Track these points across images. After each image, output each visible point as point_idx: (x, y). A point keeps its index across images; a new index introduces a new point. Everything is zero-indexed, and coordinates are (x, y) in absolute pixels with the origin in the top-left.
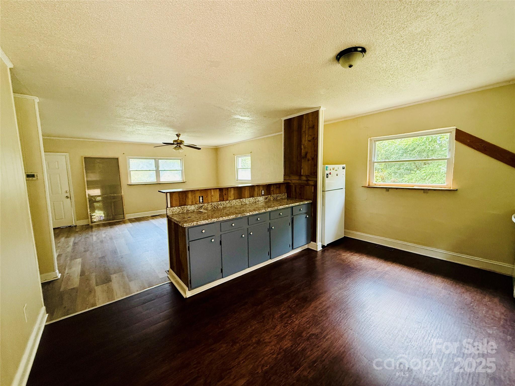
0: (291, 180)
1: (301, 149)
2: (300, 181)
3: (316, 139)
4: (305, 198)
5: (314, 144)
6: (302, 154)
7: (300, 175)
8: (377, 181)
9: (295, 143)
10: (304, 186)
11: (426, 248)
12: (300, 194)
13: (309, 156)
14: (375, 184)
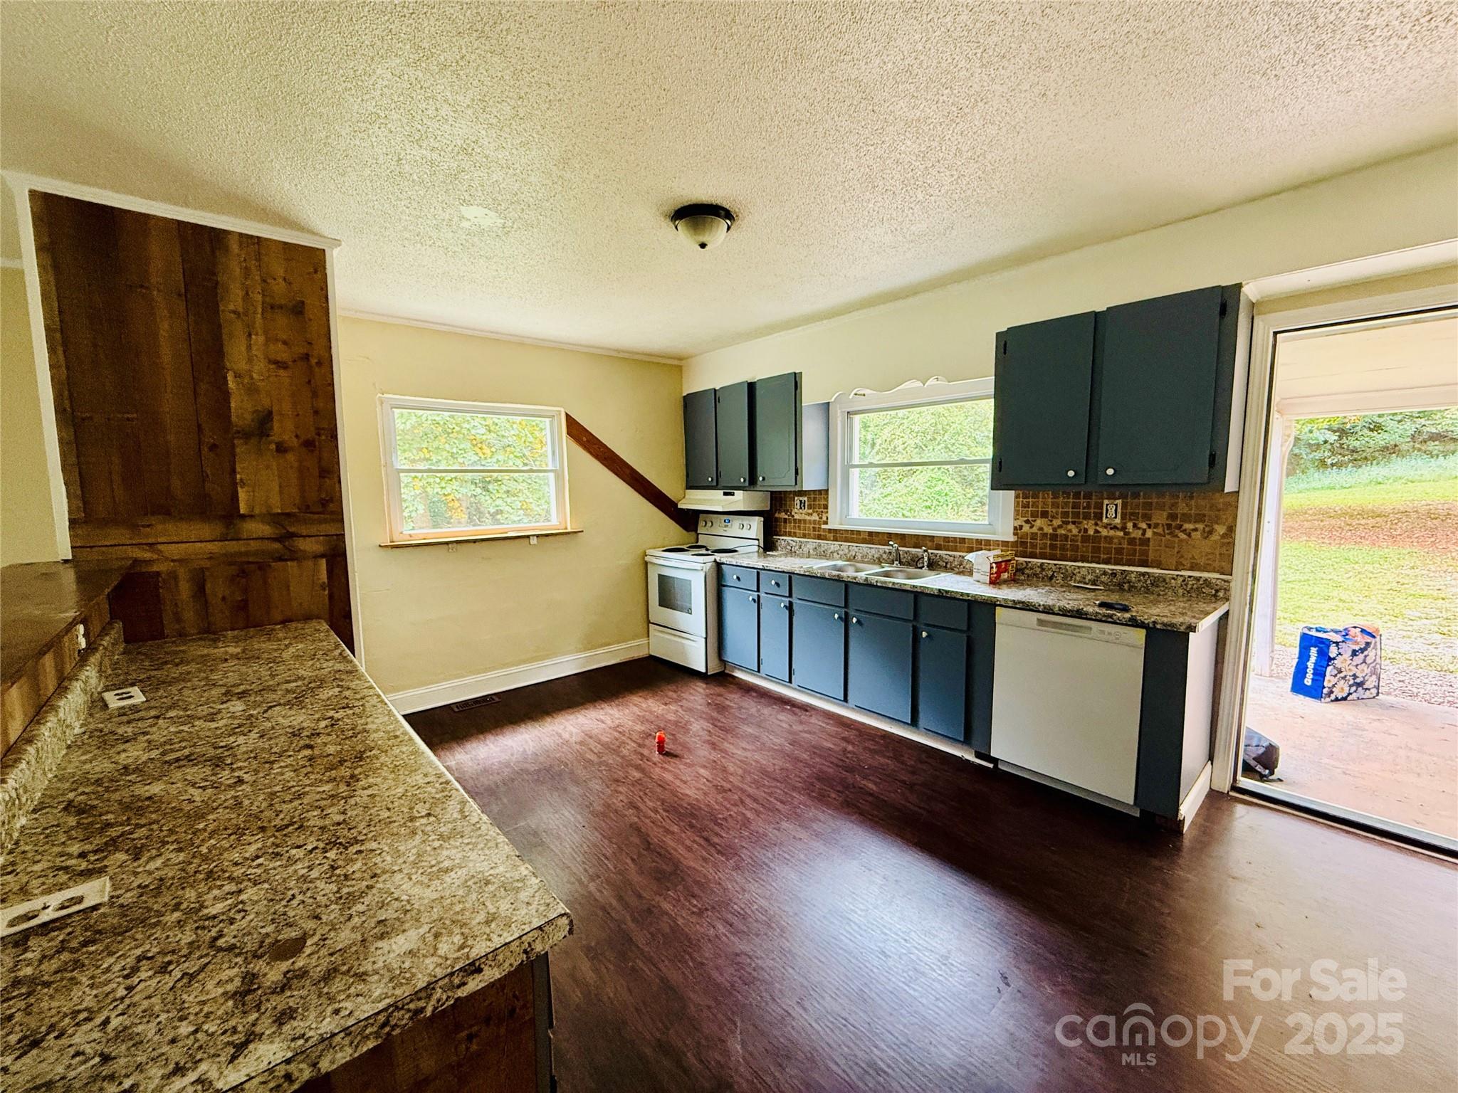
0: (151, 545)
1: (226, 395)
2: (233, 547)
3: (319, 364)
4: (278, 616)
5: (309, 382)
6: (234, 419)
7: (230, 516)
8: (414, 527)
9: (166, 353)
10: (262, 567)
11: (541, 664)
12: (243, 606)
13: (283, 430)
14: (410, 536)
